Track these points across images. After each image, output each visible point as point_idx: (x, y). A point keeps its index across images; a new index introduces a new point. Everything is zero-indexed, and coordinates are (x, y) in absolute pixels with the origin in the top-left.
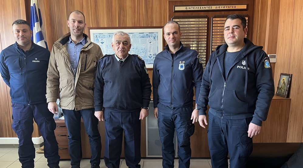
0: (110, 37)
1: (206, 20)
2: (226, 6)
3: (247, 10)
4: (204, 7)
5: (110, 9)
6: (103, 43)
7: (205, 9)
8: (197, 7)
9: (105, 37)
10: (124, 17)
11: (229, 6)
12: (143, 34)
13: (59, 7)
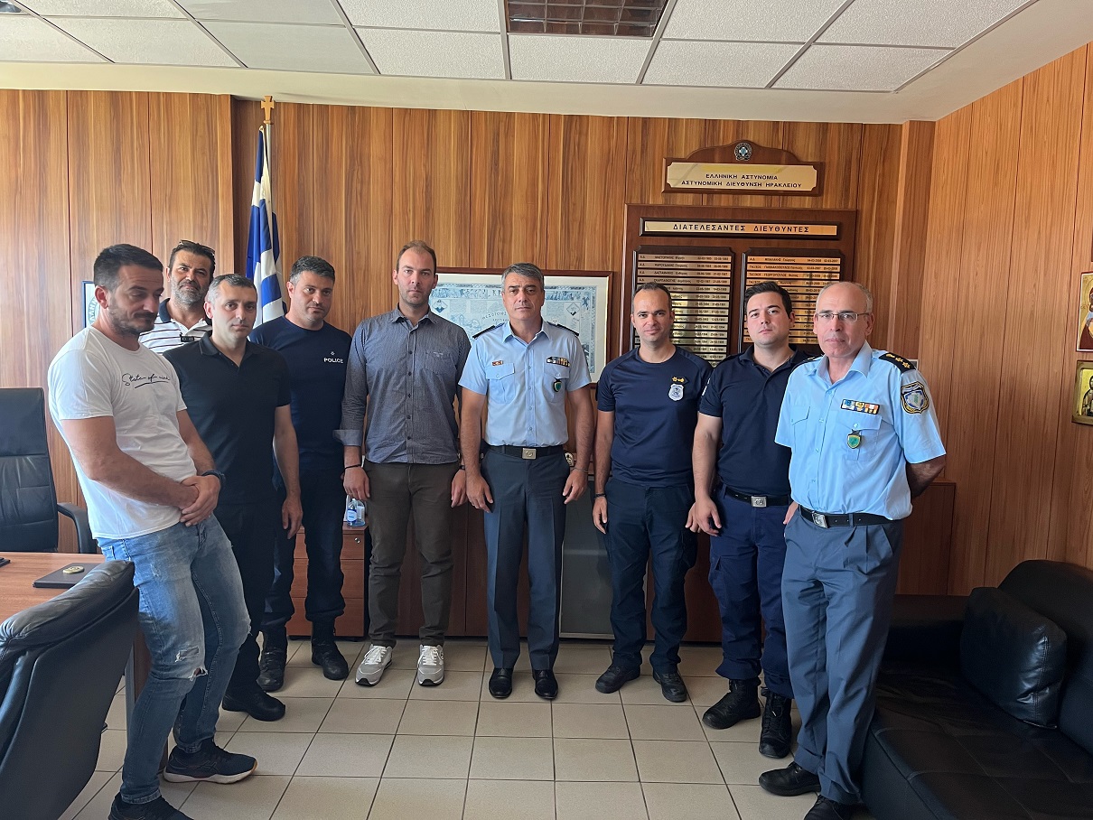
0: (462, 294)
1: (729, 259)
2: (784, 226)
3: (837, 240)
4: (722, 225)
5: (465, 221)
6: (442, 309)
7: (726, 231)
8: (705, 224)
9: (450, 293)
10: (504, 242)
11: (790, 226)
13: (327, 211)
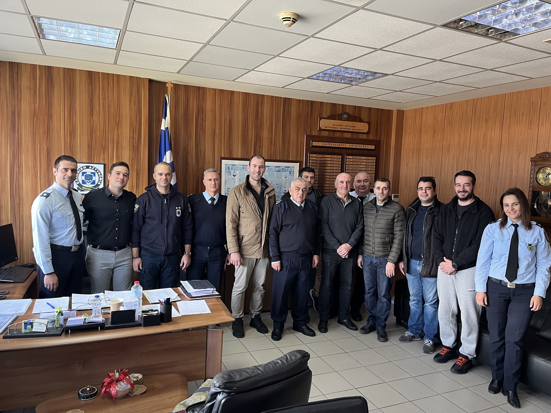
0: (244, 169)
2: (358, 145)
3: (375, 151)
4: (339, 144)
6: (236, 175)
7: (340, 146)
8: (333, 143)
9: (239, 168)
11: (360, 145)
12: (279, 168)
